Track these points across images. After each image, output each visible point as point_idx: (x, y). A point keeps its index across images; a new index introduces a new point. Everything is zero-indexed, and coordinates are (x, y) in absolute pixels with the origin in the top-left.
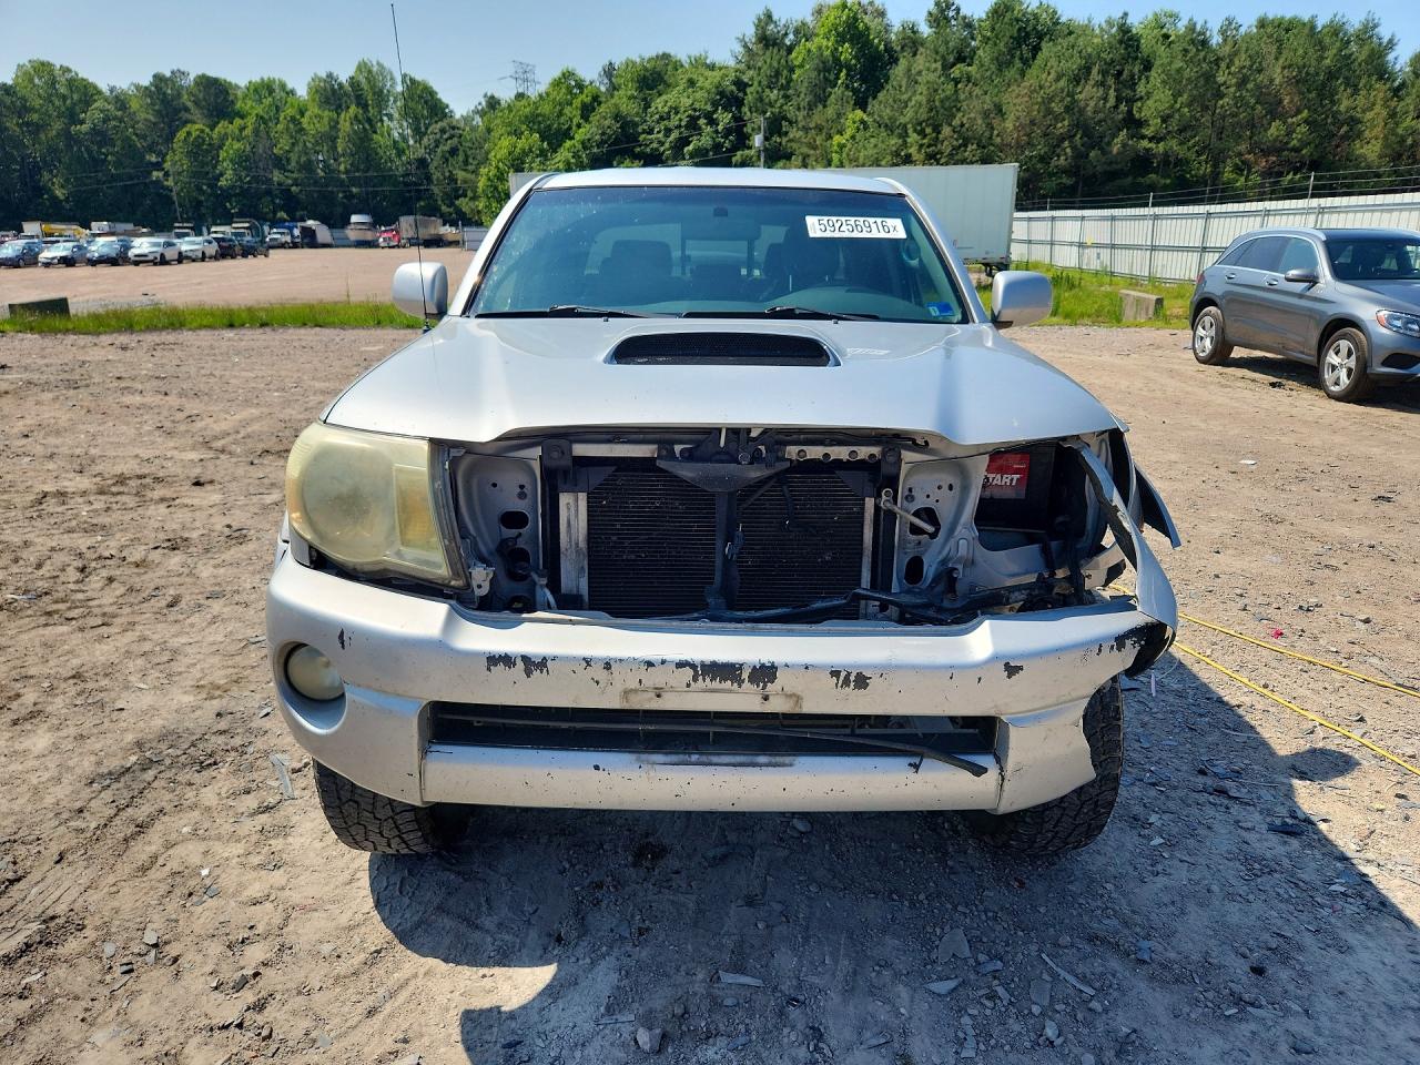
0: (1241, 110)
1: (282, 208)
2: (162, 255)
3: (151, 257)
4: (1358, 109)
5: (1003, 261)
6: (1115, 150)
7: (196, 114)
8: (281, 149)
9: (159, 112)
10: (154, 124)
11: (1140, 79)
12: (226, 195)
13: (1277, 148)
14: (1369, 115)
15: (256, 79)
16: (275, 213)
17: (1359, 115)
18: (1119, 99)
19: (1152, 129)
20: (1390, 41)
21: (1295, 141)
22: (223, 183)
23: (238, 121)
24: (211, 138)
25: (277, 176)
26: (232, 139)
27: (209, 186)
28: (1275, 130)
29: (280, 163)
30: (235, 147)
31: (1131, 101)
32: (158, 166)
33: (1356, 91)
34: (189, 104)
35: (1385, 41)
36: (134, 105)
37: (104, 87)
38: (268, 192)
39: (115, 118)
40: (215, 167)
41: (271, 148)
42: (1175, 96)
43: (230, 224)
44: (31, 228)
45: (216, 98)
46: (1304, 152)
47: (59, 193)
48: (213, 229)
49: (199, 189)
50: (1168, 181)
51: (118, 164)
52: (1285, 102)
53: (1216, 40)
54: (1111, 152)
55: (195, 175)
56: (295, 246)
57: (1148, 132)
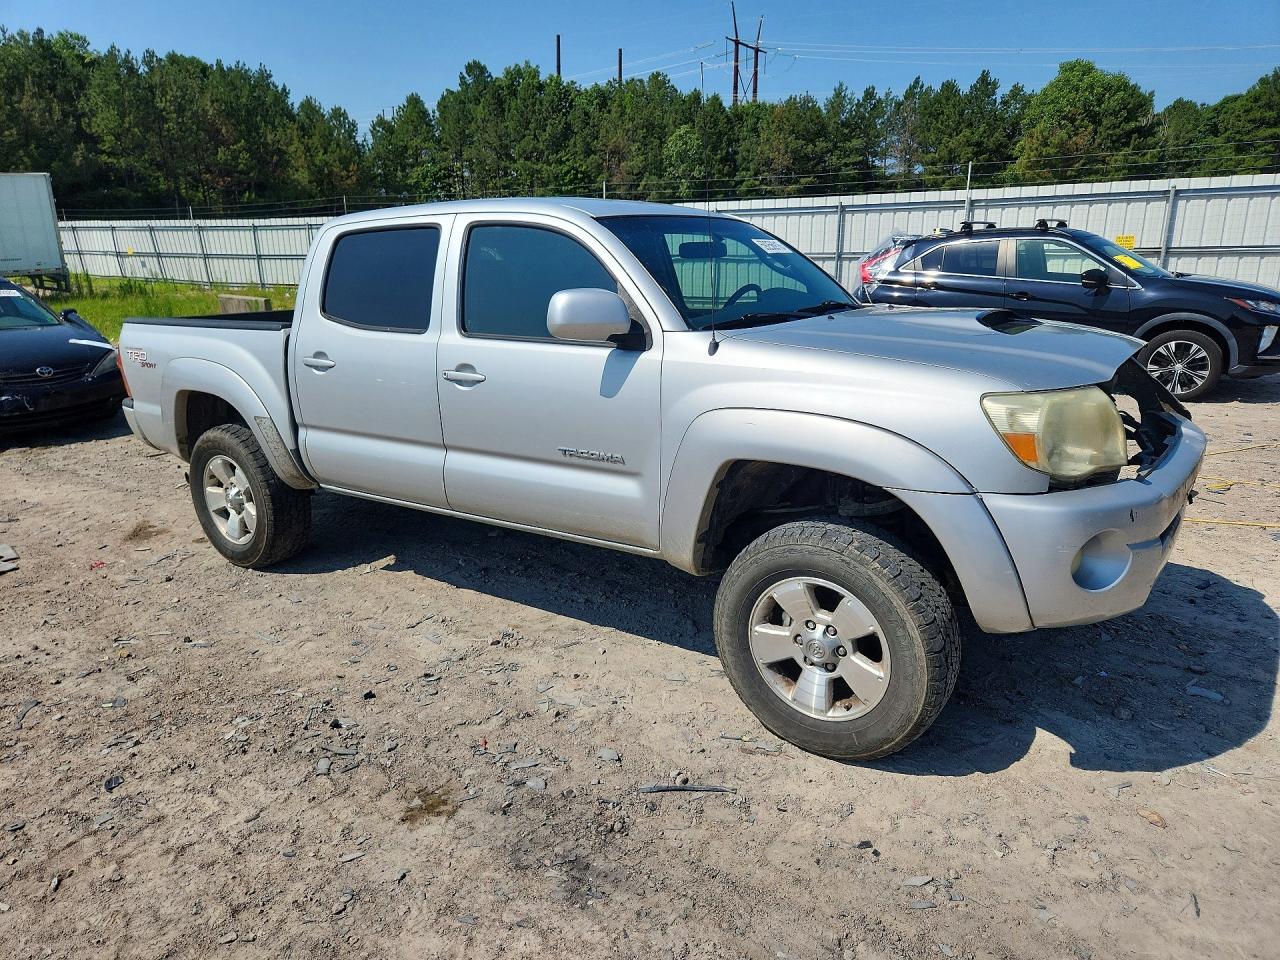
0: (187, 134)
4: (281, 142)
5: (61, 272)
6: (78, 163)
11: (79, 97)
13: (227, 170)
14: (292, 149)
17: (284, 148)
18: (65, 115)
19: (108, 145)
20: (284, 89)
21: (242, 165)
28: (222, 154)
31: (78, 117)
33: (274, 128)
35: (280, 88)
42: (122, 115)
46: (252, 175)
50: (139, 195)
52: (223, 131)
53: (143, 69)
54: (74, 164)
57: (106, 147)
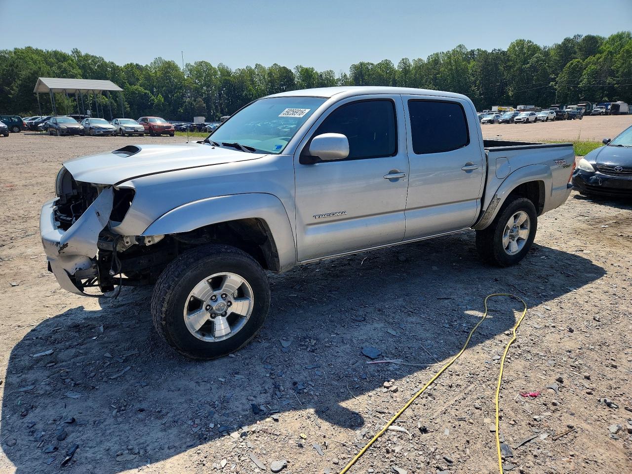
1: (607, 96)
2: (528, 119)
3: (522, 120)
7: (579, 54)
8: (615, 66)
9: (561, 55)
10: (558, 61)
12: (580, 91)
15: (615, 33)
16: (602, 97)
22: (581, 85)
23: (598, 55)
24: (582, 65)
25: (609, 80)
26: (592, 64)
27: (573, 87)
29: (612, 73)
30: (592, 68)
32: (554, 80)
34: (577, 50)
36: (552, 53)
37: (542, 47)
38: (602, 88)
39: (542, 60)
40: (579, 78)
41: (610, 67)
43: (576, 104)
44: (495, 108)
45: (591, 44)
47: (510, 94)
48: (569, 107)
49: (569, 89)
51: (538, 80)
55: (569, 82)
56: (606, 114)
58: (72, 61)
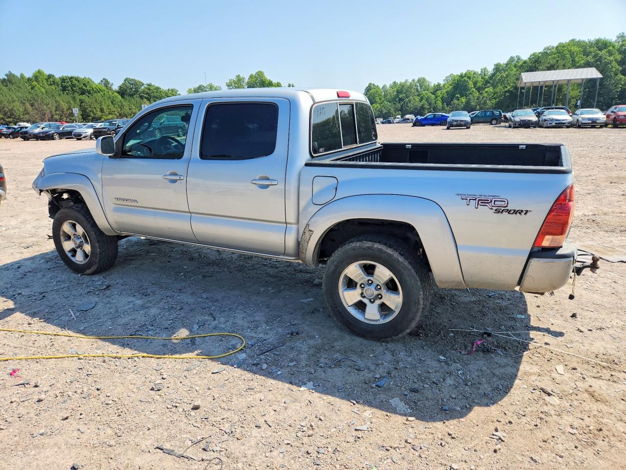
58: (614, 47)
